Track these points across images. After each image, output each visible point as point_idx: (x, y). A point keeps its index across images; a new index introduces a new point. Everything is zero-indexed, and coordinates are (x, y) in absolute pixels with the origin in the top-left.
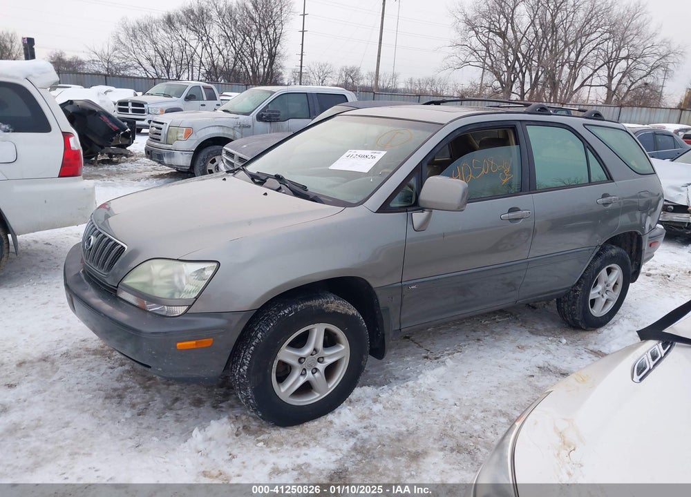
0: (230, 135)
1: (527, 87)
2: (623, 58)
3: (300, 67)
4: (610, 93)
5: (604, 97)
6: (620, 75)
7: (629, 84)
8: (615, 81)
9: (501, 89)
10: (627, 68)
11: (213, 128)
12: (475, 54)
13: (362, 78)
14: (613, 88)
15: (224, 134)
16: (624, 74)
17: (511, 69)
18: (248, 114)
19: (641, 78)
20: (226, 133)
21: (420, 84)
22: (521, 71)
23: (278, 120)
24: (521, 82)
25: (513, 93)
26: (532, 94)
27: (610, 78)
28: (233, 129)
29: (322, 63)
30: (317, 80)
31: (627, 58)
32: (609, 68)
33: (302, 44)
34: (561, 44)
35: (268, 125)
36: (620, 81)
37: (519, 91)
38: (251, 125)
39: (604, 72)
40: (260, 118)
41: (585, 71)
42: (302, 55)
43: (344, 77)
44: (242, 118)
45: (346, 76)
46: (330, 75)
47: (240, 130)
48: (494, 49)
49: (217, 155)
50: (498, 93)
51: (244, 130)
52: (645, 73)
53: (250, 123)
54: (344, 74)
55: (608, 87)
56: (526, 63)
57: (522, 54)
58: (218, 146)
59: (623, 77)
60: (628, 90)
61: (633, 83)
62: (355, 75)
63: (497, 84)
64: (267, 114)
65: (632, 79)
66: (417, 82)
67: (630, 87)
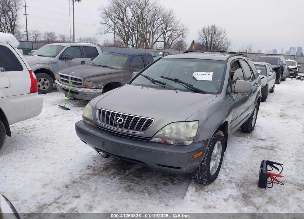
0: (47, 67)
1: (134, 42)
2: (168, 31)
3: (26, 32)
4: (166, 45)
5: (163, 46)
6: (168, 38)
7: (172, 41)
8: (166, 40)
9: (124, 43)
10: (170, 35)
11: (39, 64)
12: (111, 28)
13: (56, 38)
14: (166, 42)
15: (44, 67)
16: (170, 37)
17: (127, 34)
18: (54, 57)
19: (175, 39)
20: (45, 66)
21: (85, 40)
22: (131, 35)
23: (69, 59)
24: (131, 40)
25: (129, 44)
26: (136, 45)
27: (165, 38)
28: (49, 64)
29: (34, 30)
30: (33, 38)
31: (170, 31)
32: (164, 35)
33: (26, 21)
34: (145, 25)
35: (64, 62)
36: (168, 39)
37: (131, 44)
38: (57, 62)
39: (162, 36)
40: (60, 58)
41: (156, 36)
42: (27, 26)
43: (47, 37)
44: (52, 59)
45: (48, 36)
46: (39, 36)
47: (52, 65)
48: (119, 26)
49: (42, 77)
50: (123, 44)
51: (54, 65)
52: (177, 37)
53: (56, 61)
54: (46, 35)
55: (165, 42)
56: (133, 32)
57: (131, 28)
58: (42, 73)
59: (169, 38)
60: (172, 43)
61: (173, 41)
62: (53, 36)
63: (122, 41)
64: (64, 57)
65: (172, 39)
66: (83, 40)
67: (172, 42)
